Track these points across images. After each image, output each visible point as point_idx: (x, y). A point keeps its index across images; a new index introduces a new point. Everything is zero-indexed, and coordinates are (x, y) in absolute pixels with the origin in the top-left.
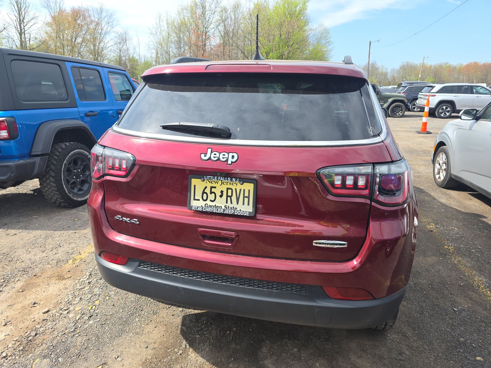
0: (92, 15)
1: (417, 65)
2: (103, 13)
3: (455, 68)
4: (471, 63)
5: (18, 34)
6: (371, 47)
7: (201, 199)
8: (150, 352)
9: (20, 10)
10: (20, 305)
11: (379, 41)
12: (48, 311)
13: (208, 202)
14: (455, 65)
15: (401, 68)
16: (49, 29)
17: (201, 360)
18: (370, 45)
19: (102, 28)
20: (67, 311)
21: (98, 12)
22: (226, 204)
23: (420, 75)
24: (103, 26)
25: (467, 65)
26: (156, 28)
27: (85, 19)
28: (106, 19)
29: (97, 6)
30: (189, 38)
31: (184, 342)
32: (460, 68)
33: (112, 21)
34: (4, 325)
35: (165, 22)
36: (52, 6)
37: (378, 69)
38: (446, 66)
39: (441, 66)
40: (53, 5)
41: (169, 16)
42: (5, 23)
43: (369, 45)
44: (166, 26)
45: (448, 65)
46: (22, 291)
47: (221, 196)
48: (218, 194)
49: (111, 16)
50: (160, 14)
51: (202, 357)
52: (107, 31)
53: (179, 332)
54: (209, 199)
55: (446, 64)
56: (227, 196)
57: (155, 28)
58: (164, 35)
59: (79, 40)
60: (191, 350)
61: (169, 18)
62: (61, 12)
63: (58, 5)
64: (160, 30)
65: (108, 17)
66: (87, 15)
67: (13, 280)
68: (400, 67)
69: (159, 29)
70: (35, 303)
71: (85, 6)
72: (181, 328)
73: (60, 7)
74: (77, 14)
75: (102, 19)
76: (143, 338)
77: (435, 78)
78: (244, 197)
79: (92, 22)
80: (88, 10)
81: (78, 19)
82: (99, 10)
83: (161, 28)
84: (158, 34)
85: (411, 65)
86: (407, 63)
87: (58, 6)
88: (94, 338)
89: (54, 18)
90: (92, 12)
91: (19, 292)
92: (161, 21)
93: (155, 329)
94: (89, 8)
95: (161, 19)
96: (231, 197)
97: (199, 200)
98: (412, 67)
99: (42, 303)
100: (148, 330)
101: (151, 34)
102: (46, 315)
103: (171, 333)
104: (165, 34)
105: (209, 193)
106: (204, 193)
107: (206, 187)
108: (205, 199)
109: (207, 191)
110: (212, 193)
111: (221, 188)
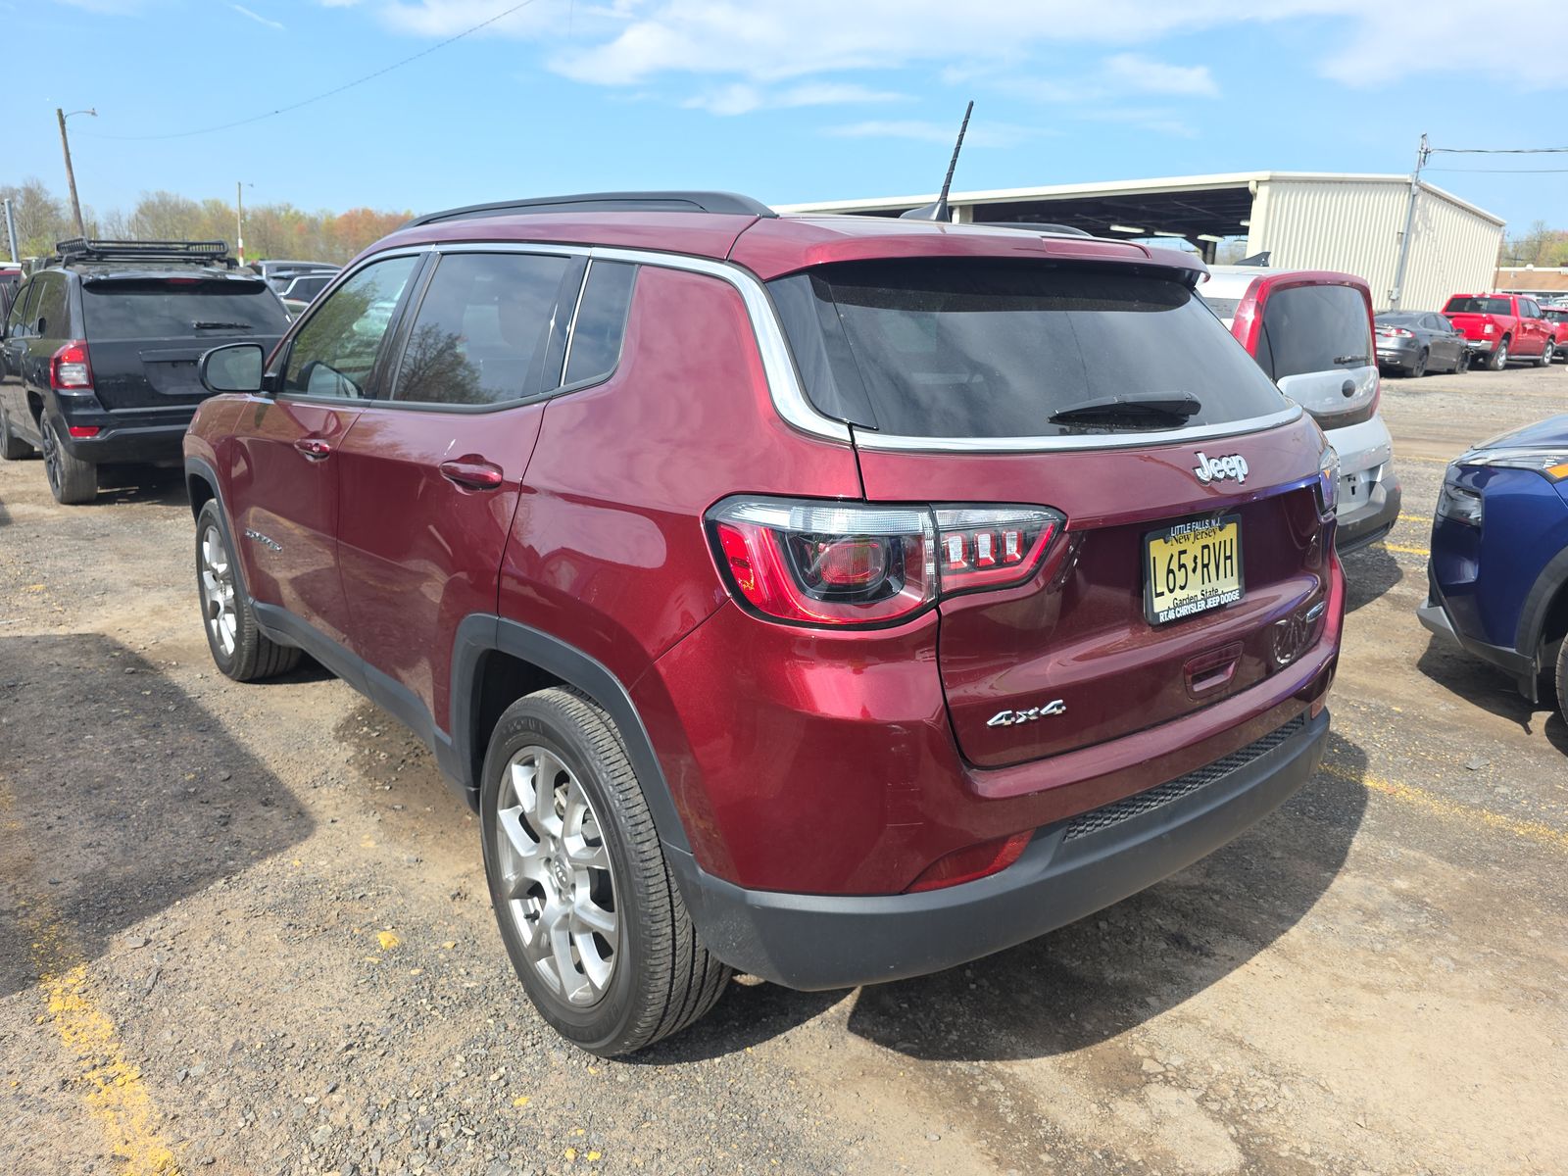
1: (195, 206)
3: (313, 222)
4: (357, 211)
6: (67, 132)
7: (1166, 590)
11: (93, 114)
13: (1176, 593)
14: (312, 216)
15: (141, 211)
18: (63, 123)
23: (240, 241)
25: (346, 216)
32: (328, 223)
37: (56, 209)
38: (286, 214)
39: (270, 214)
43: (58, 123)
45: (292, 211)
47: (1194, 570)
48: (1190, 567)
54: (1177, 586)
55: (285, 210)
56: (1204, 567)
68: (138, 207)
77: (267, 252)
78: (1226, 558)
85: (177, 205)
86: (162, 196)
96: (1207, 565)
97: (1162, 594)
98: (182, 212)
105: (1176, 570)
106: (1170, 571)
107: (1172, 556)
108: (1171, 587)
109: (1174, 566)
110: (1182, 566)
111: (1194, 548)
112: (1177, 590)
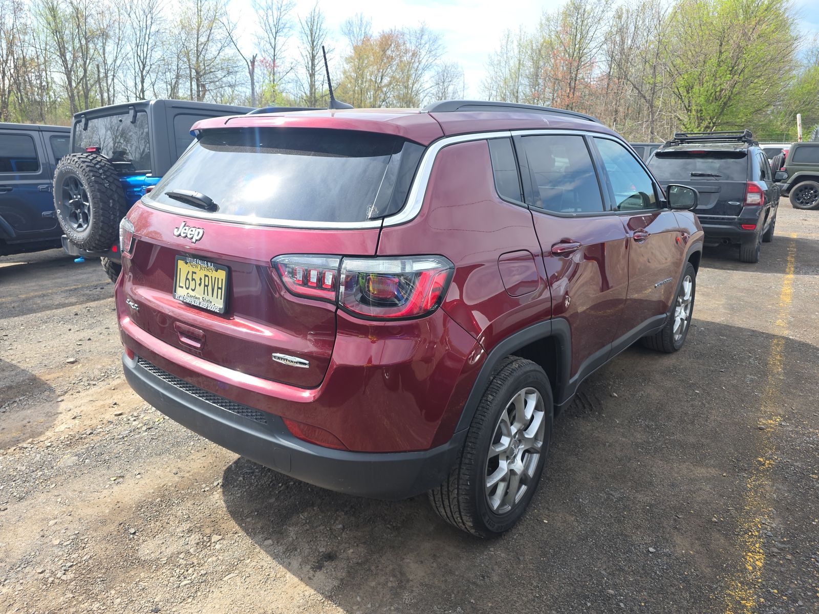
0: (409, 41)
2: (424, 37)
5: (308, 75)
7: (184, 287)
8: (176, 479)
9: (313, 42)
10: (102, 403)
12: (121, 414)
13: (190, 291)
16: (347, 67)
17: (222, 503)
19: (420, 60)
20: (134, 418)
21: (418, 35)
22: (204, 296)
24: (422, 56)
26: (500, 54)
27: (398, 46)
28: (427, 45)
29: (417, 27)
30: (555, 67)
31: (220, 481)
33: (436, 49)
34: (73, 419)
35: (516, 43)
36: (355, 32)
40: (356, 30)
41: (523, 34)
42: (293, 60)
44: (516, 51)
46: (114, 389)
47: (200, 285)
48: (198, 282)
49: (435, 41)
50: (509, 31)
51: (225, 501)
52: (426, 64)
53: (224, 468)
54: (190, 288)
56: (205, 286)
57: (498, 53)
58: (512, 65)
59: (386, 80)
60: (220, 490)
61: (522, 37)
62: (366, 39)
63: (363, 29)
64: (505, 58)
65: (431, 42)
66: (401, 41)
67: (113, 376)
69: (505, 56)
70: (115, 404)
71: (399, 28)
72: (231, 465)
73: (365, 33)
74: (387, 41)
75: (422, 46)
76: (180, 464)
78: (218, 288)
79: (406, 51)
80: (403, 34)
81: (388, 49)
82: (419, 32)
83: (509, 54)
84: (503, 64)
87: (363, 31)
88: (133, 450)
89: (356, 48)
90: (408, 36)
91: (110, 389)
92: (509, 43)
93: (202, 458)
94: (405, 32)
95: (509, 39)
96: (207, 286)
97: (182, 287)
99: (122, 405)
100: (194, 457)
101: (492, 64)
102: (116, 417)
103: (215, 468)
104: (513, 63)
105: (190, 279)
106: (187, 279)
107: (189, 272)
108: (187, 287)
109: (190, 277)
110: (193, 279)
111: (200, 274)
112: (190, 290)
